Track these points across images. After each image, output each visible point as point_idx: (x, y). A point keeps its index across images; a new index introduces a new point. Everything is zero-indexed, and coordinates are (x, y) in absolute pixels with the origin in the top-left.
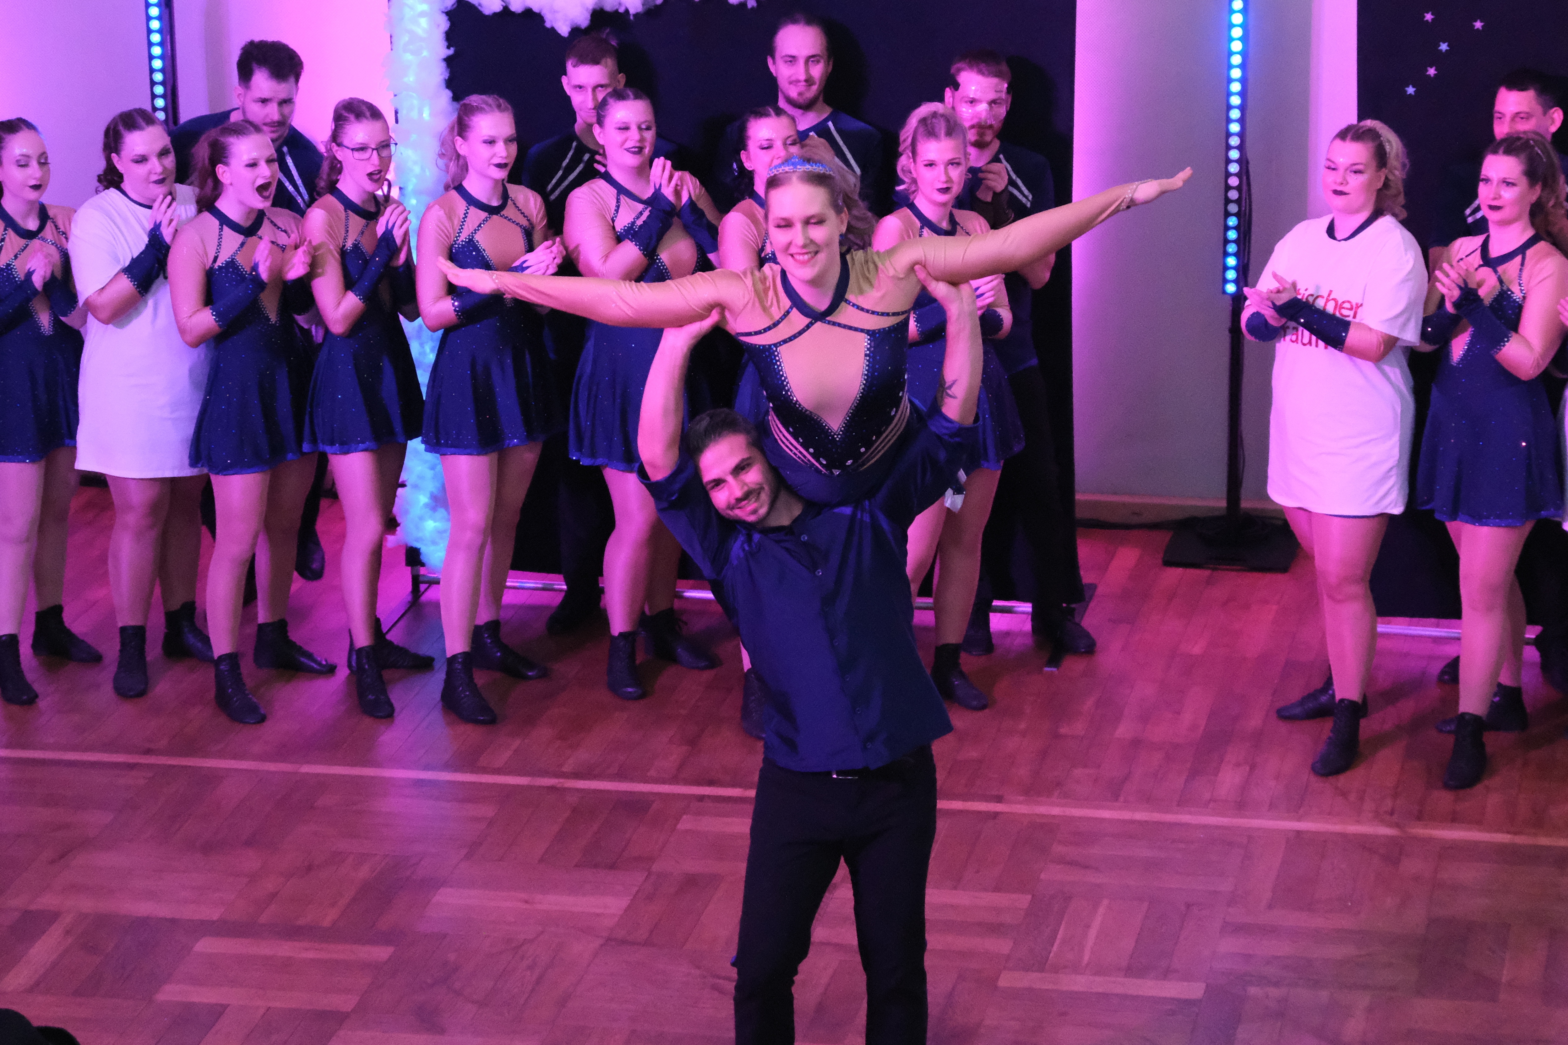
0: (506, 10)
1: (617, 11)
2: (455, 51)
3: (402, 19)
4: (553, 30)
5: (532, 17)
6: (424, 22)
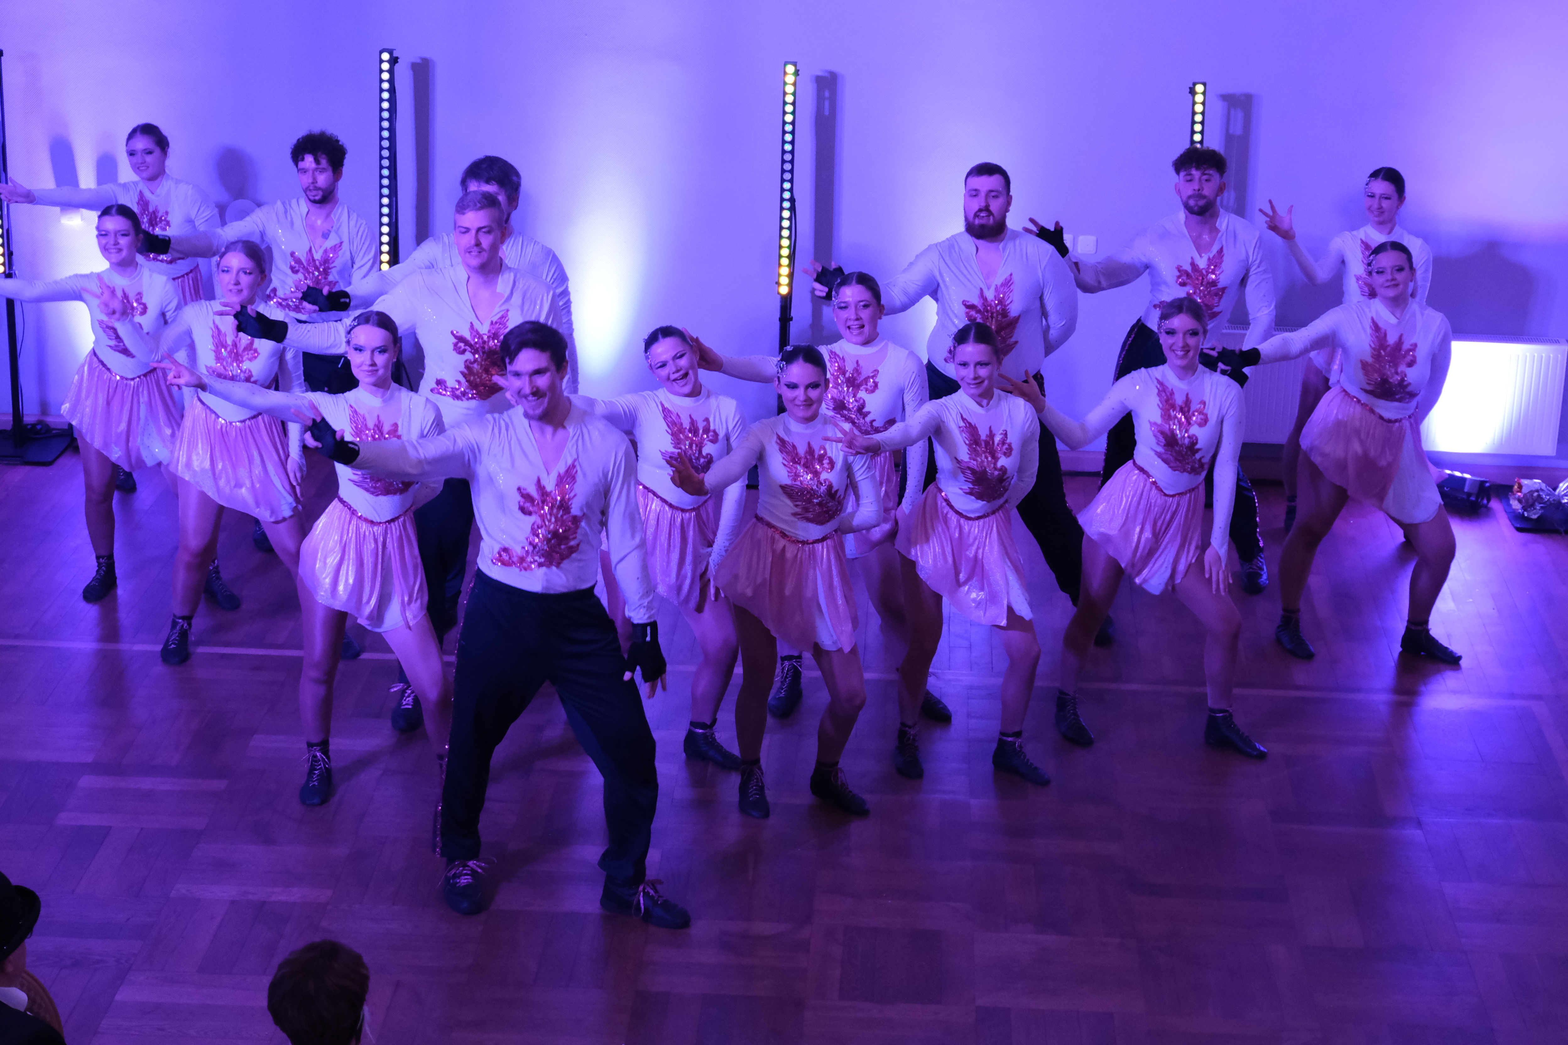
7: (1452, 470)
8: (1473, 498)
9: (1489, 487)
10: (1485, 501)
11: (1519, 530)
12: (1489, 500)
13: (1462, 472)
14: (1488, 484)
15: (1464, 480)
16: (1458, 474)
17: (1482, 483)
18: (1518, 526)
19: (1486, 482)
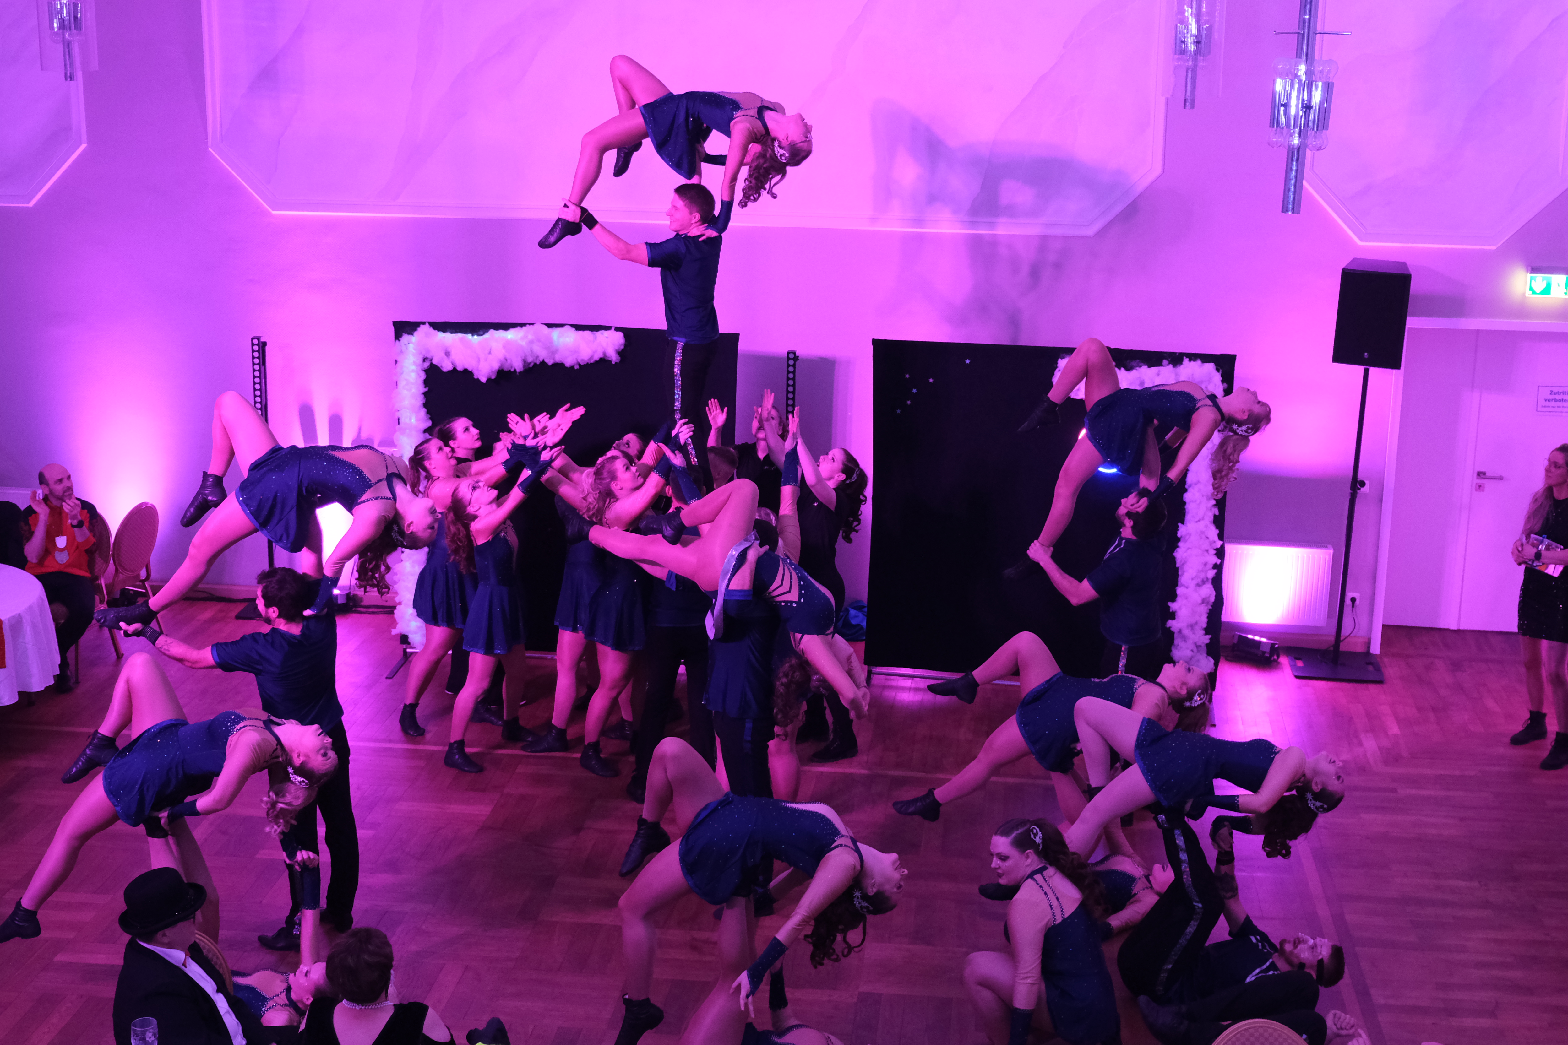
0: (455, 369)
1: (510, 370)
2: (429, 390)
3: (402, 373)
4: (478, 379)
5: (467, 373)
6: (413, 375)
7: (1254, 635)
8: (1267, 655)
9: (1278, 647)
10: (1275, 657)
11: (1297, 677)
12: (1278, 657)
13: (1261, 637)
14: (1276, 646)
15: (1260, 642)
16: (1257, 638)
17: (1273, 645)
18: (1297, 674)
19: (1276, 644)
